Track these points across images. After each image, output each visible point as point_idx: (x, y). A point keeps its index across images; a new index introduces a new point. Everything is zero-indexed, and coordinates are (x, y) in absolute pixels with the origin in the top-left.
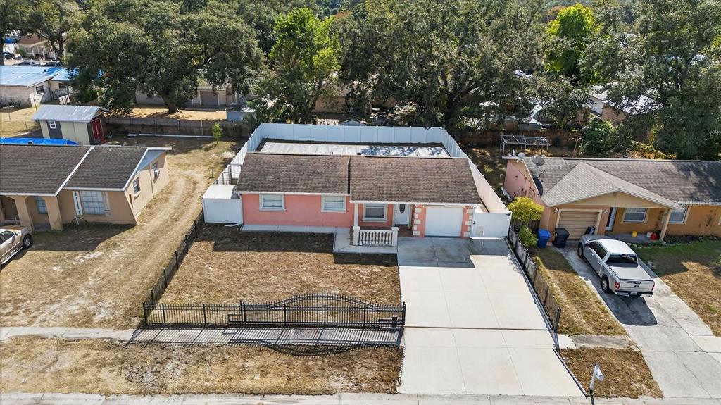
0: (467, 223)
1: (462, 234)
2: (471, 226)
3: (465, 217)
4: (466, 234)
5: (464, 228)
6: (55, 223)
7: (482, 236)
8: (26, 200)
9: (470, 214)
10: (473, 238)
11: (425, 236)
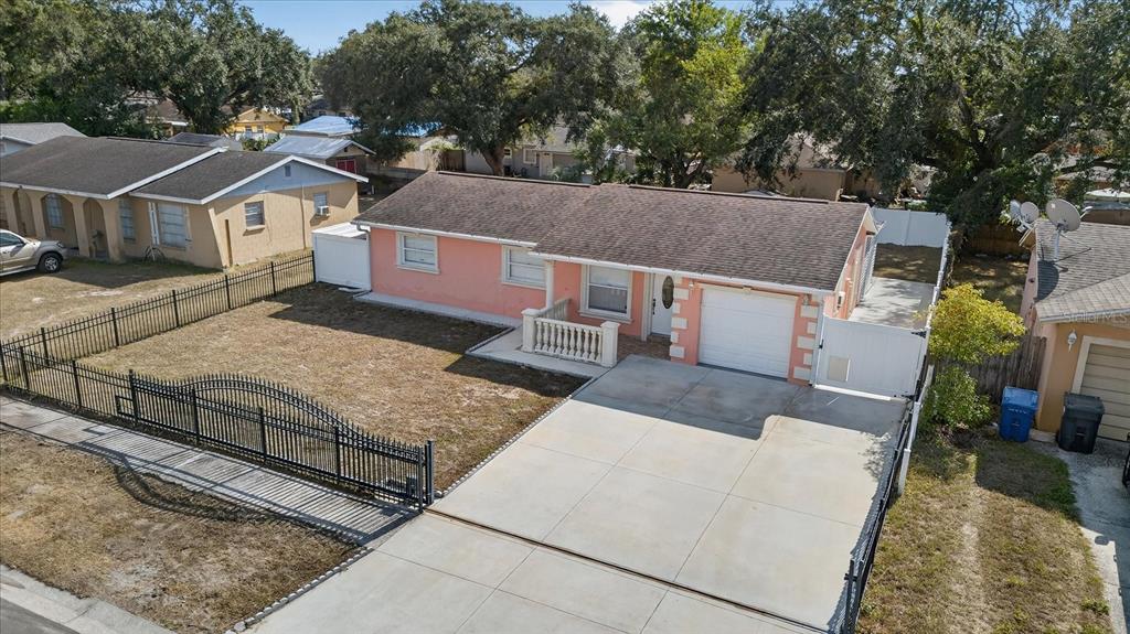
0: (803, 343)
1: (791, 371)
2: (811, 352)
3: (801, 326)
4: (799, 373)
5: (797, 355)
6: (114, 248)
7: (842, 383)
8: (85, 204)
9: (811, 320)
10: (817, 386)
11: (700, 364)
